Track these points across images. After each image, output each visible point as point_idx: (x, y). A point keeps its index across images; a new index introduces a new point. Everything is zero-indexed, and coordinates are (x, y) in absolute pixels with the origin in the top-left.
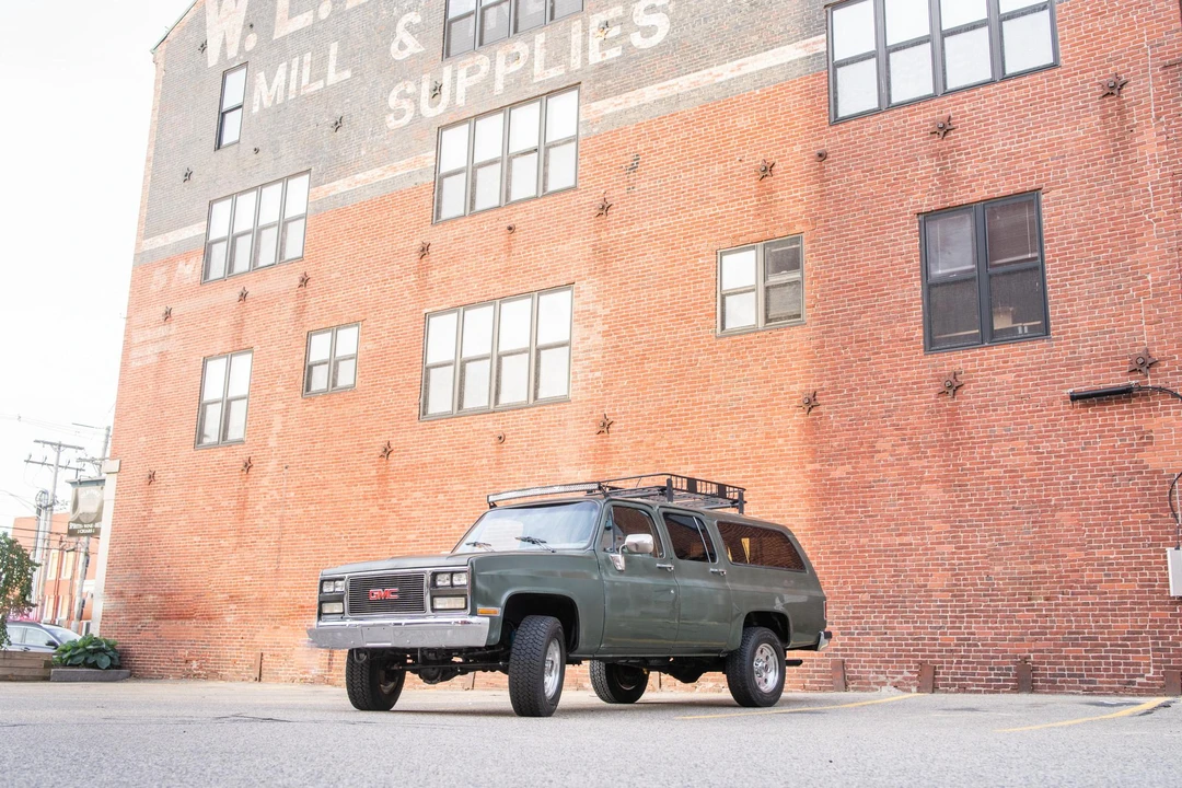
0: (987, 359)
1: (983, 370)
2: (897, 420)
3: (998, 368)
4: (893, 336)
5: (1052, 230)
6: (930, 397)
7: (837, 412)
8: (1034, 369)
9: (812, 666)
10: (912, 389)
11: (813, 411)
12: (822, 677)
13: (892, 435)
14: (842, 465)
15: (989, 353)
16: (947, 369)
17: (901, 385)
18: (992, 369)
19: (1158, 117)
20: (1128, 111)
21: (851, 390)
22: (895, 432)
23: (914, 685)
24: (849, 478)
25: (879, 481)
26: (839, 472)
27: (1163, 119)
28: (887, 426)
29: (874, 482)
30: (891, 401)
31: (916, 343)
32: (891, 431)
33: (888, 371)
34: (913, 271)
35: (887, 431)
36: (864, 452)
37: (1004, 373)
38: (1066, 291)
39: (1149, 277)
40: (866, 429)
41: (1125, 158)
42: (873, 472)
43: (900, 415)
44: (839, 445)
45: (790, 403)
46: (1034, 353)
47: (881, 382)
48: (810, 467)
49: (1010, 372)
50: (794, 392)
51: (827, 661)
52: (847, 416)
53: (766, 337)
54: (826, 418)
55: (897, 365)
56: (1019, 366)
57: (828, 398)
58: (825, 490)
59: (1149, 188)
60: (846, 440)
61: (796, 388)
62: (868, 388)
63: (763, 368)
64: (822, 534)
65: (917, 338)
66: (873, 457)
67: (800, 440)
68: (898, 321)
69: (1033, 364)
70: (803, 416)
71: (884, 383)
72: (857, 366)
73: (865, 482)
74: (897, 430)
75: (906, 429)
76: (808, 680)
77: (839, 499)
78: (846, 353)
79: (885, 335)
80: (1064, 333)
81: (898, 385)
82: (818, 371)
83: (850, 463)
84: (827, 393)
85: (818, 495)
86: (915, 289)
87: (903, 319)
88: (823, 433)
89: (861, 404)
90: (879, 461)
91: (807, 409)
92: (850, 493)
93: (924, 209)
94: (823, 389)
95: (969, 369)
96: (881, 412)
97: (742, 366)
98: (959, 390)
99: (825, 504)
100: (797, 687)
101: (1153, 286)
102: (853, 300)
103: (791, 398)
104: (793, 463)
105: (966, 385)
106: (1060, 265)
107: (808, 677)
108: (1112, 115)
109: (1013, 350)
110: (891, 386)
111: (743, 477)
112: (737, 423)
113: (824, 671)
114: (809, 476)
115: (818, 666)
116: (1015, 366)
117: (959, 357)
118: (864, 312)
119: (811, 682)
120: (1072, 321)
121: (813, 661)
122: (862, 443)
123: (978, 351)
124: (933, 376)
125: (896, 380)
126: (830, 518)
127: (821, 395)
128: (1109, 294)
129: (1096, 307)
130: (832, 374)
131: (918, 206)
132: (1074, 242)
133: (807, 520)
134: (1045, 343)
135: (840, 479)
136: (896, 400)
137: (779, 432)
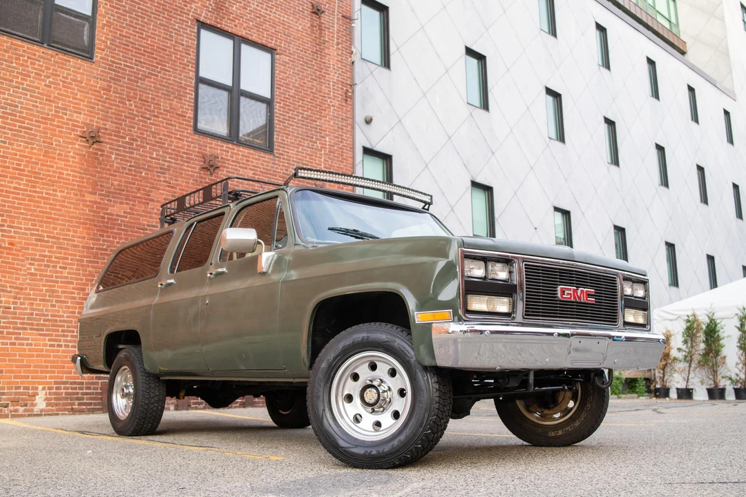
0: (236, 154)
1: (233, 161)
2: (169, 178)
3: (243, 163)
4: (171, 108)
5: (281, 82)
6: (195, 168)
7: (118, 155)
8: (265, 173)
9: (81, 389)
10: (182, 157)
11: (95, 146)
12: (91, 399)
13: (164, 190)
14: (121, 203)
15: (238, 150)
16: (208, 151)
17: (174, 150)
18: (239, 163)
19: (338, 44)
20: (324, 30)
21: (134, 140)
22: (167, 188)
23: (172, 404)
24: (126, 217)
25: (152, 226)
26: (117, 209)
27: (340, 46)
28: (160, 181)
29: (148, 225)
30: (166, 161)
31: (188, 121)
32: (165, 186)
33: (164, 135)
34: (190, 62)
35: (161, 185)
36: (140, 198)
37: (246, 168)
38: (285, 126)
39: (327, 139)
40: (144, 178)
41: (321, 58)
42: (147, 217)
43: (172, 175)
44: (119, 185)
45: (73, 130)
46: (265, 161)
47: (158, 142)
48: (89, 197)
49: (250, 169)
50: (78, 122)
51: (97, 383)
52: (127, 161)
53: (52, 56)
54: (107, 156)
55: (172, 133)
56: (256, 167)
57: (110, 139)
58: (103, 222)
59: (331, 84)
60: (125, 182)
61: (81, 118)
62: (147, 143)
63: (46, 85)
64: (98, 263)
65: (189, 117)
66: (148, 204)
67: (79, 168)
68: (176, 97)
69: (264, 169)
70: (85, 147)
71: (160, 144)
72: (139, 120)
73: (140, 224)
74: (168, 186)
75: (176, 188)
76: (77, 402)
77: (116, 233)
78: (131, 105)
79: (164, 105)
80: (282, 155)
81: (172, 150)
82: (102, 111)
83: (127, 204)
84: (111, 135)
85: (96, 226)
86: (190, 78)
87: (179, 98)
88: (103, 169)
89: (140, 155)
90: (153, 209)
91: (91, 141)
92: (127, 231)
93: (202, 19)
94: (106, 129)
95: (224, 156)
96: (157, 168)
97: (21, 74)
98: (217, 171)
99: (103, 236)
100: (65, 410)
101: (329, 145)
102: (140, 62)
103: (73, 125)
104: (72, 189)
105: (221, 168)
106: (283, 108)
107: (77, 399)
108: (316, 27)
109: (252, 154)
110: (166, 148)
111: (15, 188)
112: (11, 130)
113: (93, 394)
114: (88, 206)
115: (87, 388)
116: (253, 166)
117: (218, 145)
118: (149, 77)
119: (79, 404)
120: (287, 148)
121: (82, 383)
122: (139, 189)
123: (230, 146)
124: (198, 152)
125: (171, 145)
126: (106, 250)
127: (104, 133)
128: (307, 140)
129: (300, 145)
130: (116, 119)
131: (197, 14)
132: (292, 96)
133: (83, 247)
134: (272, 157)
135: (117, 215)
136: (169, 162)
137: (59, 155)
